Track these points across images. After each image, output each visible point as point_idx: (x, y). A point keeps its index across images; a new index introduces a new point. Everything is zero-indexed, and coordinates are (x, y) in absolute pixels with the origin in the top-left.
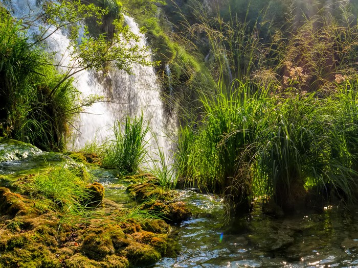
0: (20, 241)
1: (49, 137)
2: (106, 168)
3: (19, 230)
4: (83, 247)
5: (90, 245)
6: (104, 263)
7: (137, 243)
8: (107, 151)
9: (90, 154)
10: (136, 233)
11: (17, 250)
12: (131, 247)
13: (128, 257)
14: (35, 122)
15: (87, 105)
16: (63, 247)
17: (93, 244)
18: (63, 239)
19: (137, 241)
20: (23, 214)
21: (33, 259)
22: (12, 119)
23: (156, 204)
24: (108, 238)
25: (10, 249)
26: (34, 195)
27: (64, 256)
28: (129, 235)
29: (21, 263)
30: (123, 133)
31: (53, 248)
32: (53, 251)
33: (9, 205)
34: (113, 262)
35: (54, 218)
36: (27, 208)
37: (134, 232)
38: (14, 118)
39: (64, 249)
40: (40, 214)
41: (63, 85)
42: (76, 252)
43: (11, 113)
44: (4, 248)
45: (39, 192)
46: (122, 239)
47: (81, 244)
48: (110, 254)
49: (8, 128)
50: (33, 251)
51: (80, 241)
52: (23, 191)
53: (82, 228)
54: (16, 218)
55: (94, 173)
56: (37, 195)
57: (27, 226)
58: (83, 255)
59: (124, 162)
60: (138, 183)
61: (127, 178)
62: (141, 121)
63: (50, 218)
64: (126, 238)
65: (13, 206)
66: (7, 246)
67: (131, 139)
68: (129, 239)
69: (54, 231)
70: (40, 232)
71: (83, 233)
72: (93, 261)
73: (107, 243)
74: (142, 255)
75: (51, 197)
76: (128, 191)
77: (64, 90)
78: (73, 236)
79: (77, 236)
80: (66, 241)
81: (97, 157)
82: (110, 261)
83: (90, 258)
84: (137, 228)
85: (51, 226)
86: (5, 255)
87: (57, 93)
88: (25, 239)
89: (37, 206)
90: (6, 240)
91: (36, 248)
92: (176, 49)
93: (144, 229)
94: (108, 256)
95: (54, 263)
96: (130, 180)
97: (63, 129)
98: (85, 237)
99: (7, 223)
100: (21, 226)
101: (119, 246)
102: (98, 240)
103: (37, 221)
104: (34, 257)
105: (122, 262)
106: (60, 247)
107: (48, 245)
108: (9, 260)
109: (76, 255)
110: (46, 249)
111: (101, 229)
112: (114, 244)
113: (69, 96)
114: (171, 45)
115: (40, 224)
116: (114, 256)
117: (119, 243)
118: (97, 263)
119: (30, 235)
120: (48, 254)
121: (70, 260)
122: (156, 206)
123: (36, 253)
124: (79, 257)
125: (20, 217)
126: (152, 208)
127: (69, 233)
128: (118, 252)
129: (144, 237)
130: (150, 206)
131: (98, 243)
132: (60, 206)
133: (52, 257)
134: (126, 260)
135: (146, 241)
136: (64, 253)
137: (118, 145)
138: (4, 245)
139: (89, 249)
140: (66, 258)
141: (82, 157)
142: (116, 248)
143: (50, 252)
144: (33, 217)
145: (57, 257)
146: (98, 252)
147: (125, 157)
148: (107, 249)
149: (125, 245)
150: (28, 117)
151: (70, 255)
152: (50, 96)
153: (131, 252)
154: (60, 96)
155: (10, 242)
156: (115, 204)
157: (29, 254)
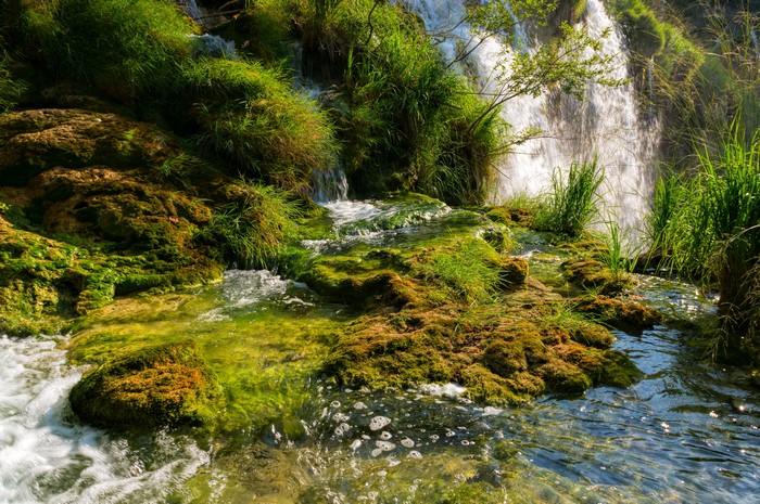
0: (404, 343)
1: (465, 186)
2: (537, 230)
3: (406, 326)
4: (485, 357)
5: (494, 356)
6: (510, 381)
7: (560, 361)
8: (541, 207)
9: (517, 210)
10: (561, 345)
11: (399, 353)
12: (551, 365)
13: (545, 378)
14: (444, 169)
15: (519, 143)
16: (460, 351)
17: (499, 354)
18: (461, 342)
19: (561, 357)
20: (411, 307)
21: (418, 365)
22: (417, 167)
23: (597, 302)
24: (520, 350)
25: (391, 352)
26: (430, 280)
27: (459, 365)
28: (550, 348)
29: (403, 369)
30: (566, 183)
31: (446, 353)
32: (446, 357)
33: (394, 295)
34: (523, 382)
35: (453, 313)
36: (417, 299)
37: (558, 343)
38: (419, 165)
39: (461, 355)
40: (435, 307)
41: (487, 117)
42: (475, 360)
43: (415, 160)
44: (383, 351)
45: (437, 277)
46: (539, 354)
47: (483, 352)
48: (521, 370)
49: (410, 178)
50: (419, 356)
51: (482, 347)
52: (418, 273)
53: (488, 330)
54: (402, 313)
55: (520, 237)
56: (433, 280)
57: (415, 323)
58: (485, 366)
59: (565, 222)
60: (579, 255)
61: (565, 247)
62: (594, 168)
63: (447, 312)
64: (545, 351)
65: (400, 297)
66: (386, 349)
67: (576, 192)
68: (549, 354)
69: (450, 331)
70: (431, 332)
71: (488, 337)
72: (496, 377)
73: (517, 357)
74: (566, 379)
75: (451, 283)
76: (563, 267)
77: (488, 123)
78: (474, 339)
79: (479, 340)
80: (465, 344)
81: (526, 214)
82: (519, 380)
83: (493, 371)
84: (562, 337)
85: (446, 325)
86: (383, 359)
87: (478, 128)
88: (410, 341)
89: (431, 296)
90: (385, 341)
91: (423, 352)
92: (667, 34)
93: (572, 339)
94: (517, 373)
95: (446, 372)
96: (568, 250)
97: (484, 174)
98: (489, 342)
99: (390, 317)
100: (408, 322)
101: (534, 363)
102: (505, 350)
103: (428, 317)
104: (420, 364)
105: (536, 385)
106: (456, 351)
107: (440, 349)
108: (388, 364)
109: (475, 365)
110: (436, 354)
111: (513, 335)
112: (527, 358)
113: (496, 131)
114: (661, 27)
115: (433, 322)
116: (526, 374)
117: (534, 358)
118: (501, 379)
119: (418, 335)
120: (438, 361)
121: (466, 370)
122: (596, 305)
123: (422, 359)
124: (478, 368)
125: (408, 310)
126: (590, 306)
127: (470, 334)
128: (531, 369)
129: (571, 354)
130: (588, 303)
131: (506, 355)
132: (462, 297)
133: (444, 365)
134: (542, 382)
135: (572, 358)
136: (460, 360)
137: (557, 199)
138: (383, 348)
139: (493, 360)
140: (462, 367)
141: (505, 214)
142: (530, 363)
143: (441, 358)
144: (424, 311)
145: (450, 365)
146: (505, 366)
147: (565, 216)
148: (517, 364)
149: (543, 362)
150: (438, 163)
151: (467, 364)
152: (468, 133)
153: (550, 372)
154: (484, 131)
155: (390, 345)
156: (542, 286)
157: (414, 359)
